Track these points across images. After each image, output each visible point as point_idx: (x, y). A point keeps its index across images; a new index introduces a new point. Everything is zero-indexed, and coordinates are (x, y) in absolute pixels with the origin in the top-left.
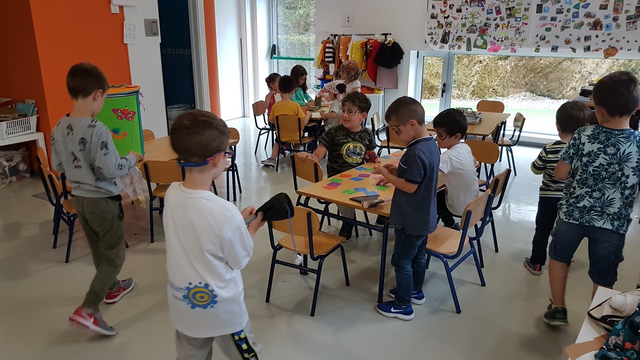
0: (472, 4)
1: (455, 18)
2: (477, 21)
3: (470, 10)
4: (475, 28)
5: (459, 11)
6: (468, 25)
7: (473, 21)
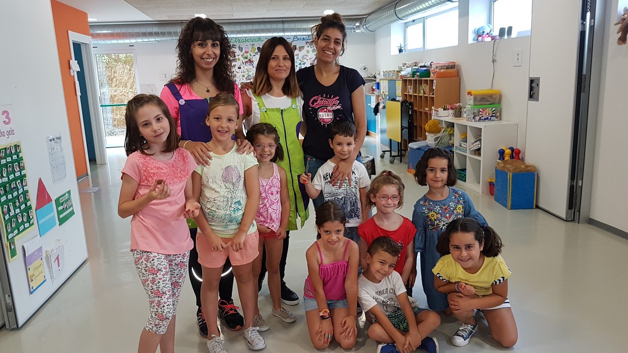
0: (247, 64)
1: (238, 72)
2: (250, 73)
3: (246, 67)
4: (250, 77)
5: (239, 68)
6: (246, 76)
7: (248, 74)
